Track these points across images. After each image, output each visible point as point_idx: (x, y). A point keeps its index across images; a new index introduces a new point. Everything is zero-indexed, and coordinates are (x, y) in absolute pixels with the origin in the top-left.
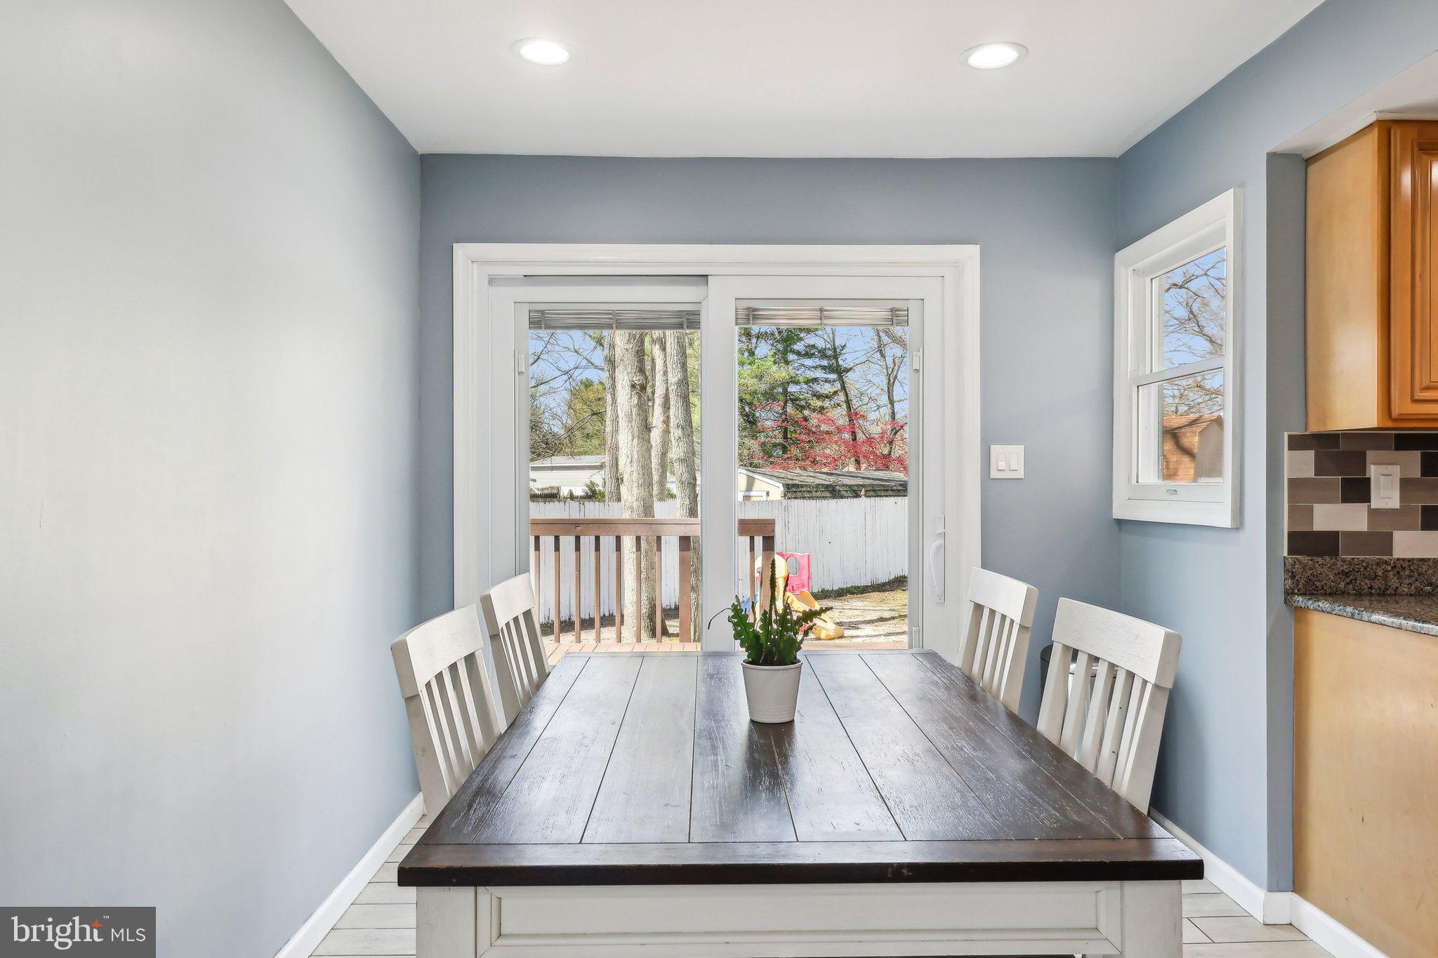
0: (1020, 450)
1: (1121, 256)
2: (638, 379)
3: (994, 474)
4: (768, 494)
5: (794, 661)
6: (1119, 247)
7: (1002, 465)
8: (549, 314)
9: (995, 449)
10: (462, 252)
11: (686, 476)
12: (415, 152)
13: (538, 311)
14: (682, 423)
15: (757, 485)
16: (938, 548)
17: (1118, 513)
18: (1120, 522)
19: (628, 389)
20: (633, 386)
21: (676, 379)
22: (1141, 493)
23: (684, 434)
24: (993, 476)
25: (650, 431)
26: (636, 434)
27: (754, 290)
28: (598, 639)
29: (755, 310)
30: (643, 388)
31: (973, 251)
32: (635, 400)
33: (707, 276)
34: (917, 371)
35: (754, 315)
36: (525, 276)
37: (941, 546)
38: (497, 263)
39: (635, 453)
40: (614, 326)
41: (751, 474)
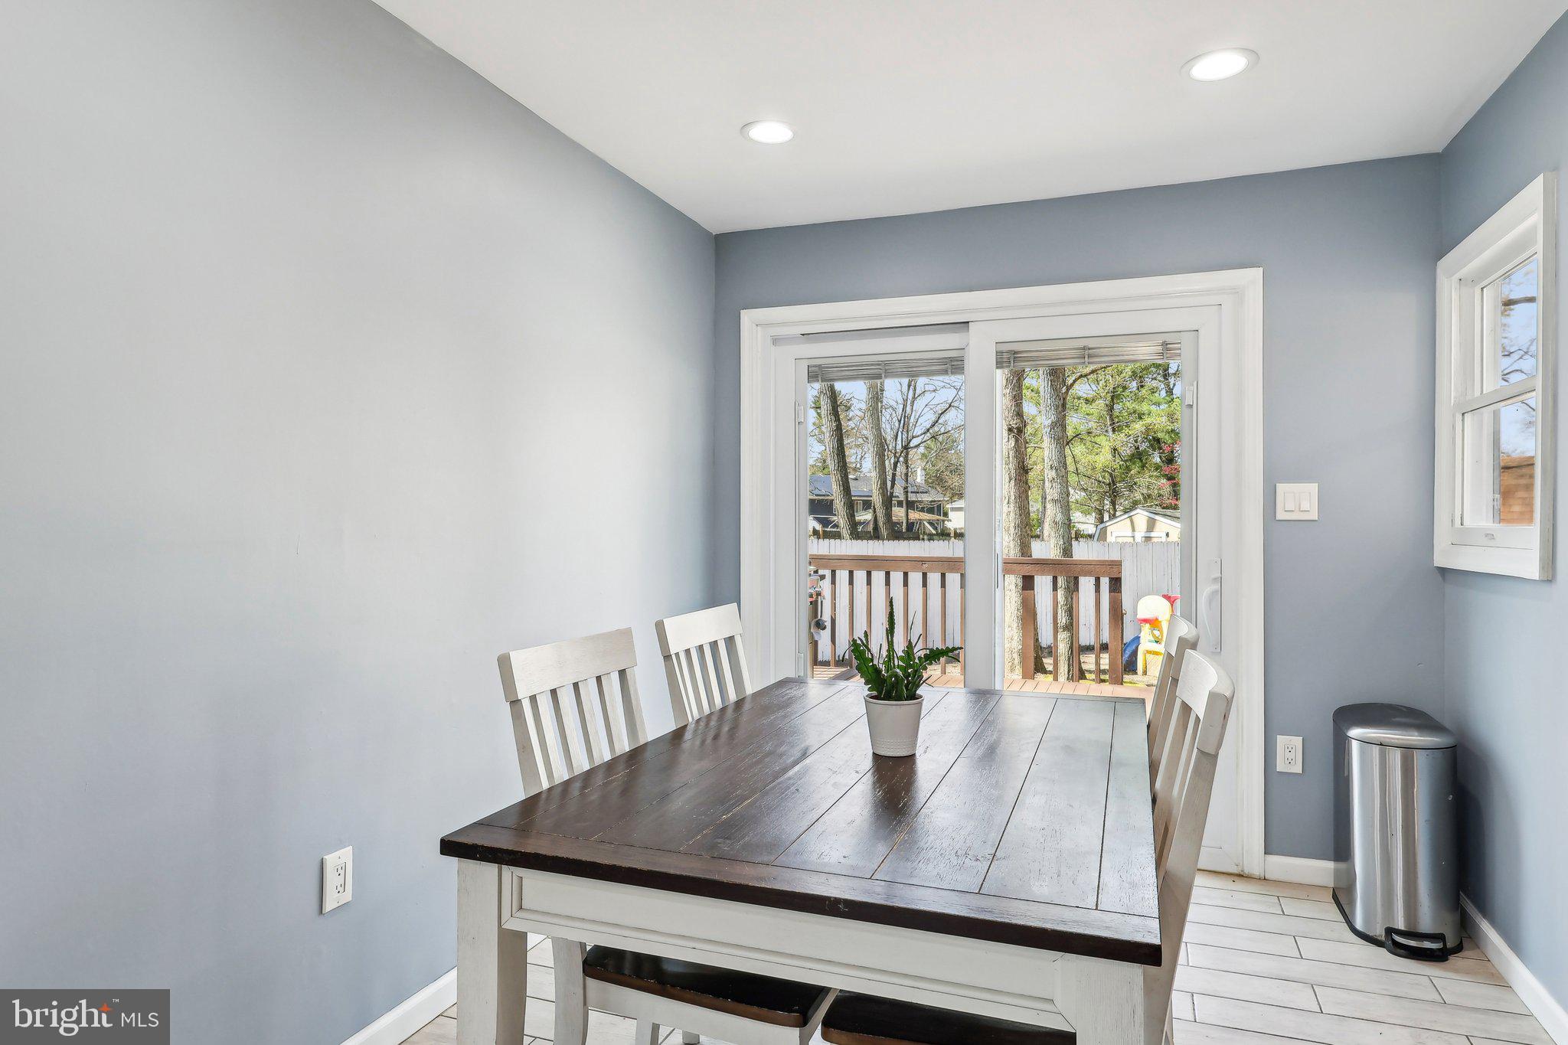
0: (1314, 488)
1: (1443, 264)
2: (1014, 423)
3: (1281, 515)
4: (1167, 535)
5: (913, 696)
6: (1440, 255)
7: (1290, 506)
8: (824, 368)
9: (1281, 488)
10: (748, 317)
11: (1059, 517)
12: (708, 233)
13: (815, 366)
14: (1056, 464)
15: (1158, 526)
16: (1214, 592)
17: (1440, 561)
18: (1443, 571)
19: (1005, 433)
20: (1010, 430)
21: (1050, 421)
22: (1463, 538)
23: (1057, 475)
24: (1279, 517)
25: (1027, 473)
26: (1013, 475)
27: (1015, 333)
28: (944, 672)
29: (1015, 353)
30: (1020, 431)
31: (1257, 273)
32: (1012, 443)
33: (968, 322)
34: (1191, 406)
35: (1015, 358)
36: (803, 335)
37: (1216, 591)
38: (779, 324)
39: (1012, 494)
40: (883, 376)
41: (1152, 516)
